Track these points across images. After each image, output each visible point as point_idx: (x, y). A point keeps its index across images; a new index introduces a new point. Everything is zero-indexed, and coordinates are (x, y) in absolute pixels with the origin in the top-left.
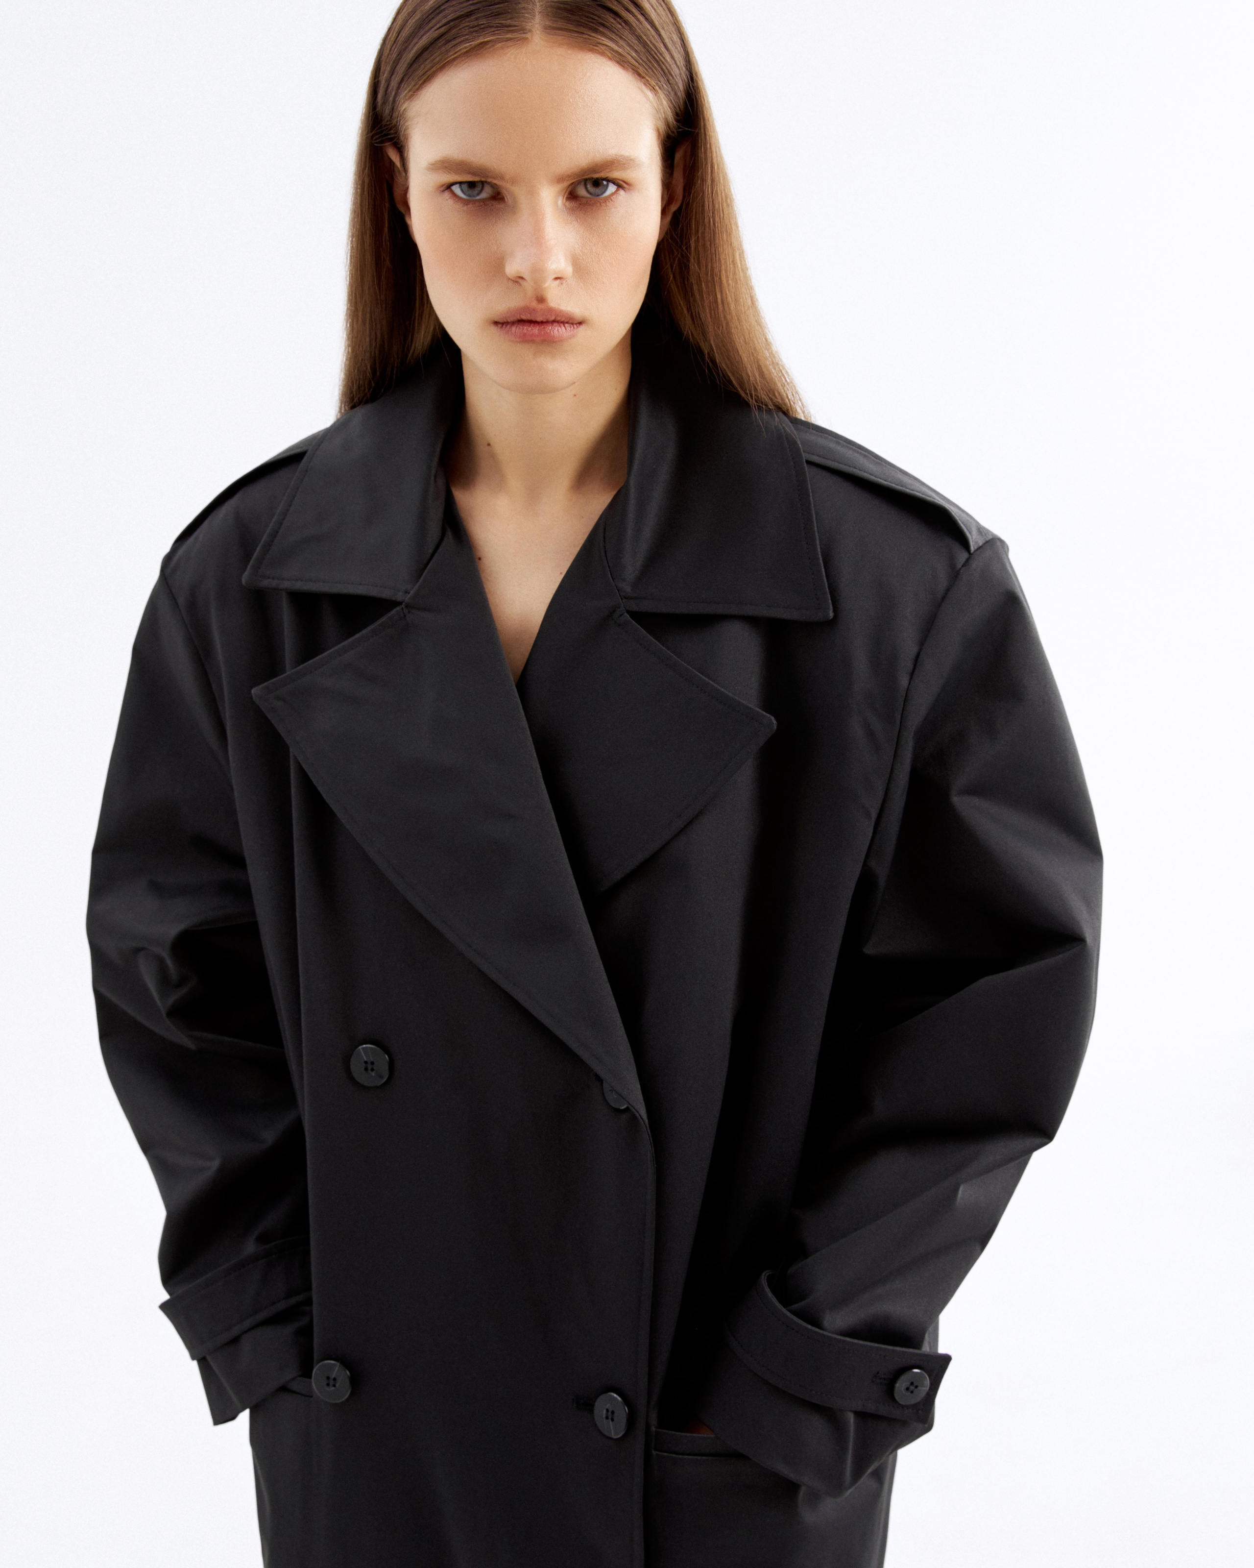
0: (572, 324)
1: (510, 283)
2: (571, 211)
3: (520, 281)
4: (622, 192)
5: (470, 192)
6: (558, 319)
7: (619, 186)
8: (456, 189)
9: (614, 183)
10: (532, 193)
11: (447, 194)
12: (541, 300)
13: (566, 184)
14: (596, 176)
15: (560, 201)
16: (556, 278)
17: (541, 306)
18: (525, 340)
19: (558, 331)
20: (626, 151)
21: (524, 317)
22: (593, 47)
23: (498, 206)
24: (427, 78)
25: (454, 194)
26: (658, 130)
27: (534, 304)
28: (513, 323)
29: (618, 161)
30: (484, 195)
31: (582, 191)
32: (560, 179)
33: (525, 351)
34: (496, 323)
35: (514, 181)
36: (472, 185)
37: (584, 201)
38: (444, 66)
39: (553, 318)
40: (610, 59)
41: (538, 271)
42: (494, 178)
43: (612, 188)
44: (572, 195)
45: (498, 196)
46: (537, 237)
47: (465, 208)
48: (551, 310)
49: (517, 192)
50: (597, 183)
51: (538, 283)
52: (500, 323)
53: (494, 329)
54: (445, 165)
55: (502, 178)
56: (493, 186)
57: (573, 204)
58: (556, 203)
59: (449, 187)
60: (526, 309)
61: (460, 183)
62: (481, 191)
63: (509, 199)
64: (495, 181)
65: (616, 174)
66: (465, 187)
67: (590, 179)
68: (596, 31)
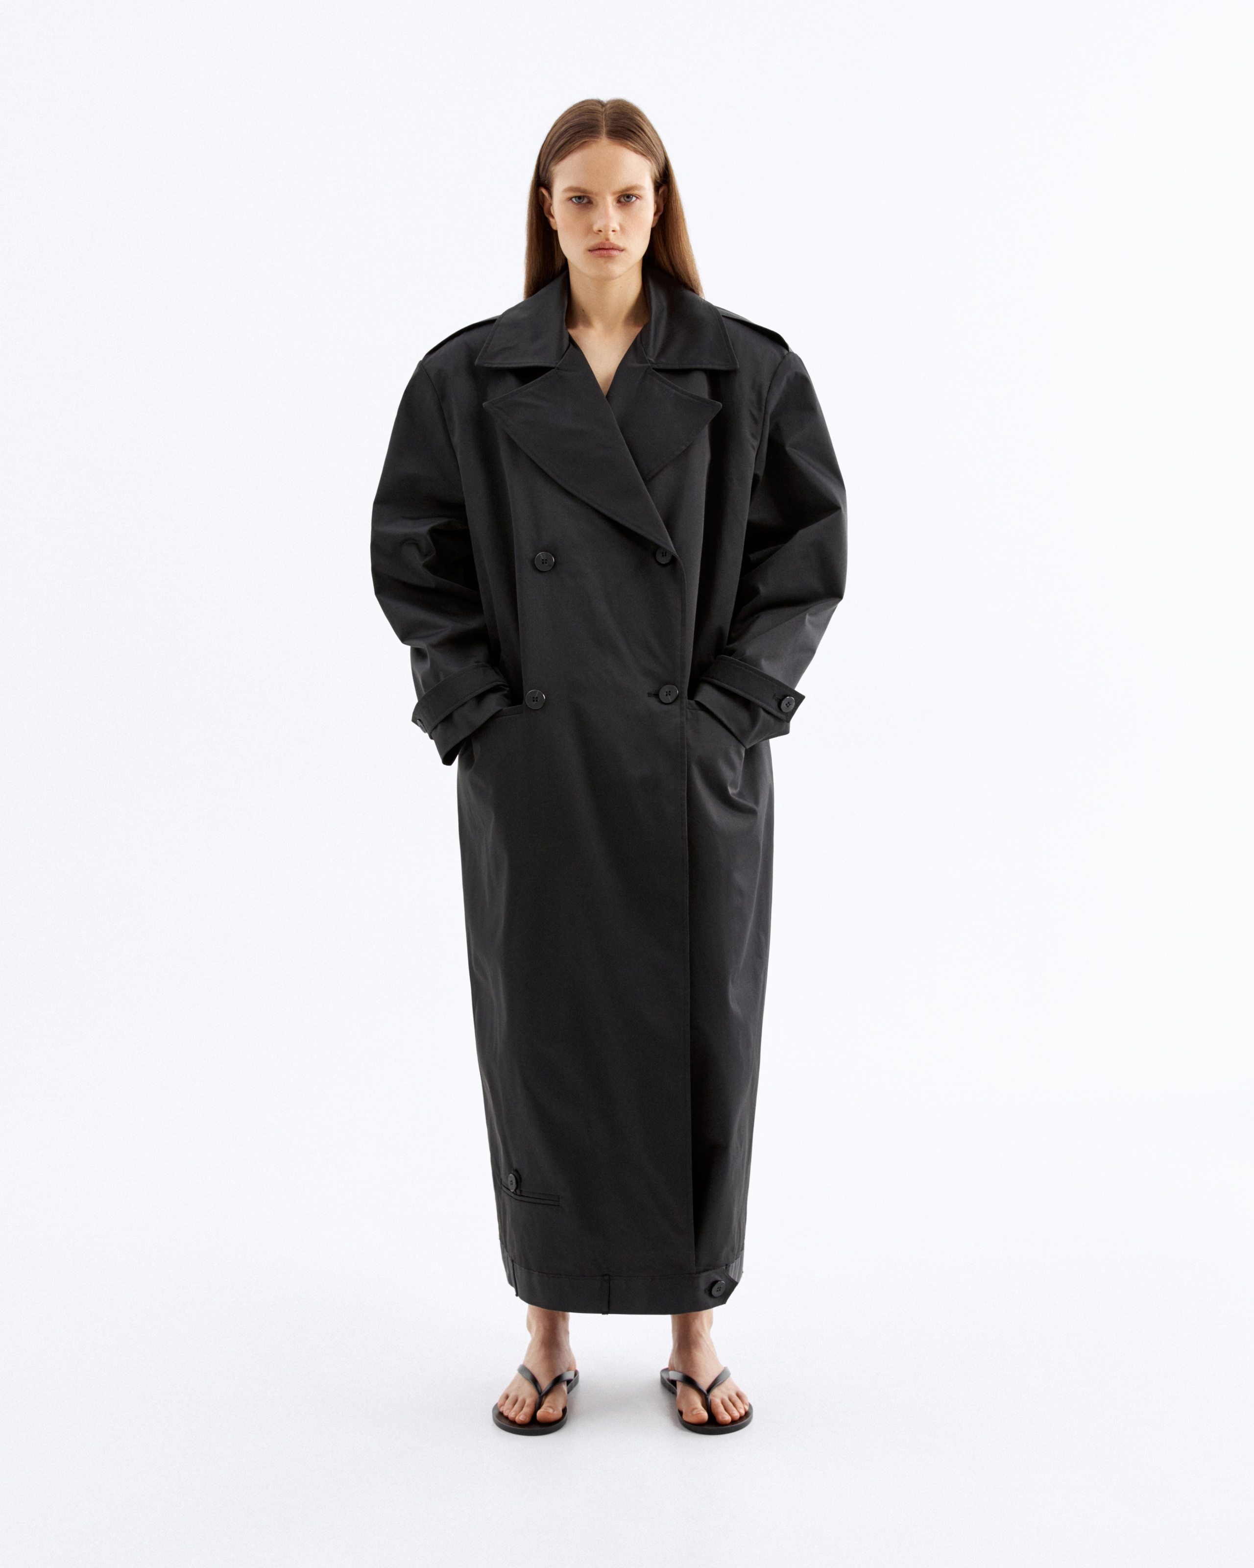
0: (619, 250)
1: (595, 234)
2: (619, 207)
3: (600, 233)
4: (638, 200)
5: (579, 201)
6: (614, 247)
7: (637, 198)
8: (574, 200)
9: (635, 197)
10: (604, 198)
11: (570, 201)
12: (607, 239)
13: (617, 196)
14: (628, 193)
15: (615, 203)
16: (613, 231)
17: (607, 242)
18: (601, 256)
19: (615, 253)
20: (640, 183)
21: (601, 247)
22: (626, 146)
23: (590, 205)
24: (563, 158)
25: (573, 201)
26: (652, 177)
27: (604, 241)
28: (596, 250)
29: (636, 187)
30: (584, 202)
31: (622, 200)
32: (614, 194)
33: (601, 261)
34: (590, 251)
35: (597, 194)
36: (580, 198)
37: (623, 204)
38: (569, 153)
39: (611, 247)
40: (631, 150)
41: (606, 226)
42: (589, 193)
43: (634, 199)
44: (619, 201)
45: (590, 202)
46: (606, 214)
47: (577, 207)
48: (611, 243)
49: (597, 199)
50: (628, 196)
51: (607, 231)
52: (591, 250)
53: (589, 253)
54: (571, 189)
55: (592, 193)
56: (588, 197)
57: (618, 205)
58: (613, 204)
59: (570, 199)
60: (602, 243)
61: (575, 197)
62: (583, 201)
63: (594, 202)
64: (590, 195)
65: (636, 192)
66: (577, 199)
67: (626, 194)
68: (627, 139)
